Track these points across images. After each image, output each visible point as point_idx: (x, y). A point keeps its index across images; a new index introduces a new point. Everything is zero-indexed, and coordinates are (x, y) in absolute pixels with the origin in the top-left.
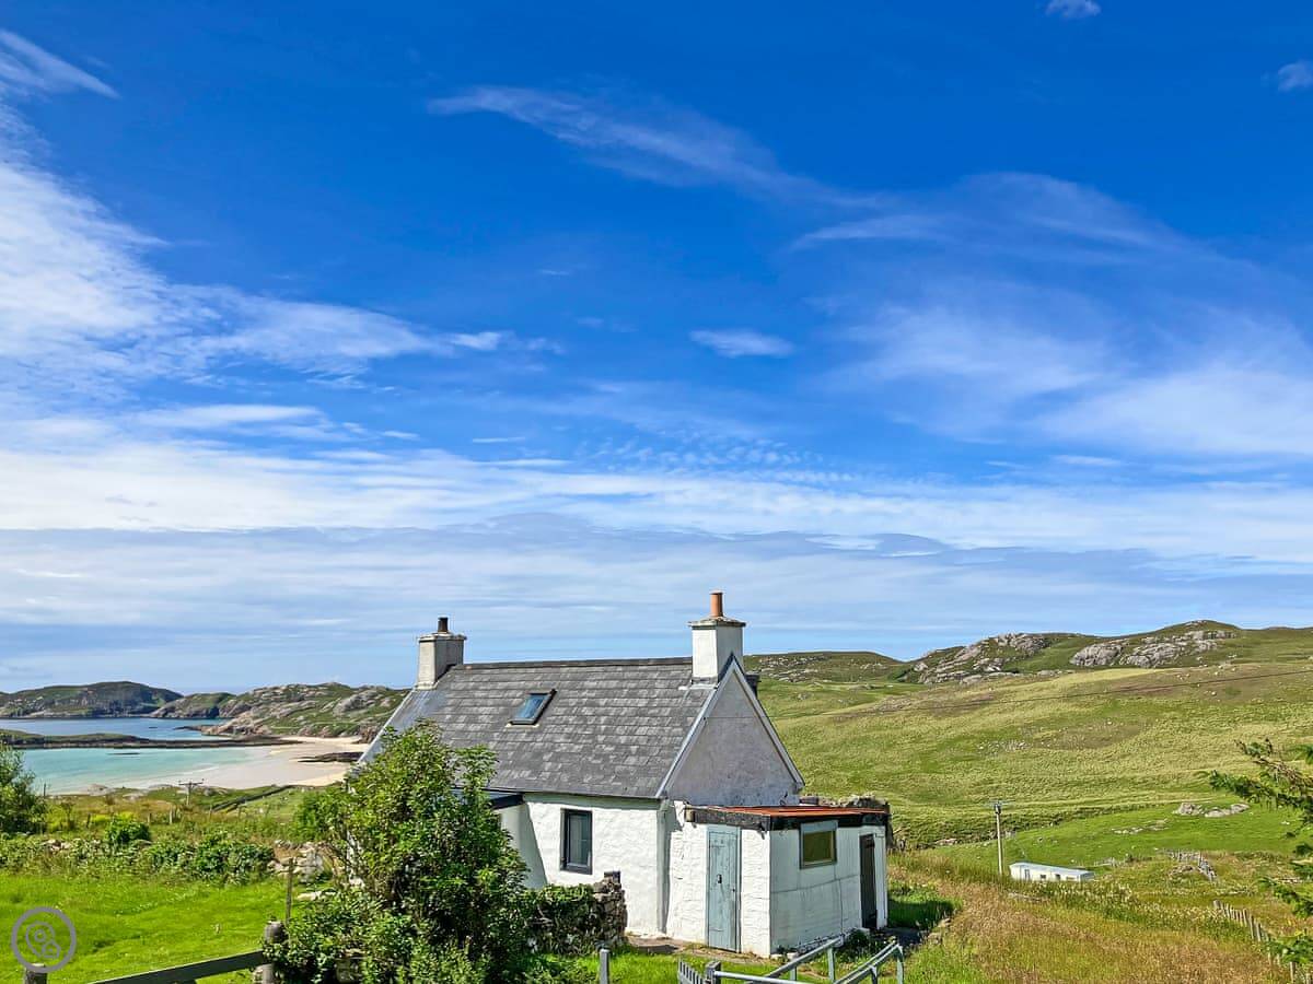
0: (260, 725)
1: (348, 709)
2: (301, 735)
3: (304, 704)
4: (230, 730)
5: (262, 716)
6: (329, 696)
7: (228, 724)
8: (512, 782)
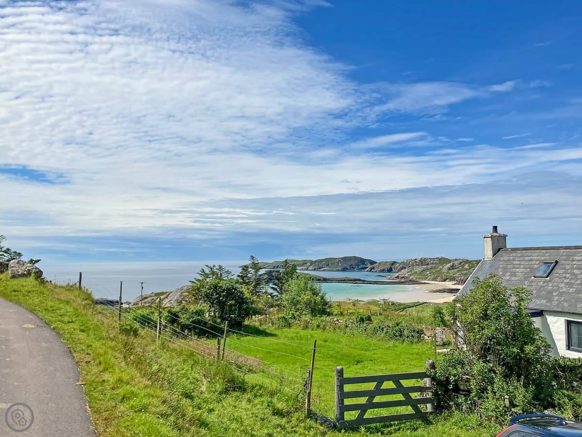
0: (410, 275)
1: (449, 269)
2: (429, 280)
3: (429, 267)
4: (397, 277)
5: (411, 271)
6: (440, 263)
7: (397, 274)
8: (537, 305)
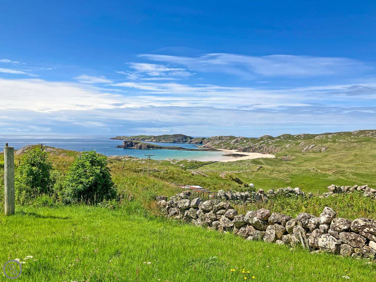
0: (212, 146)
1: (235, 143)
2: (222, 149)
3: (223, 141)
4: (205, 147)
5: (212, 143)
6: (230, 139)
7: (204, 145)
